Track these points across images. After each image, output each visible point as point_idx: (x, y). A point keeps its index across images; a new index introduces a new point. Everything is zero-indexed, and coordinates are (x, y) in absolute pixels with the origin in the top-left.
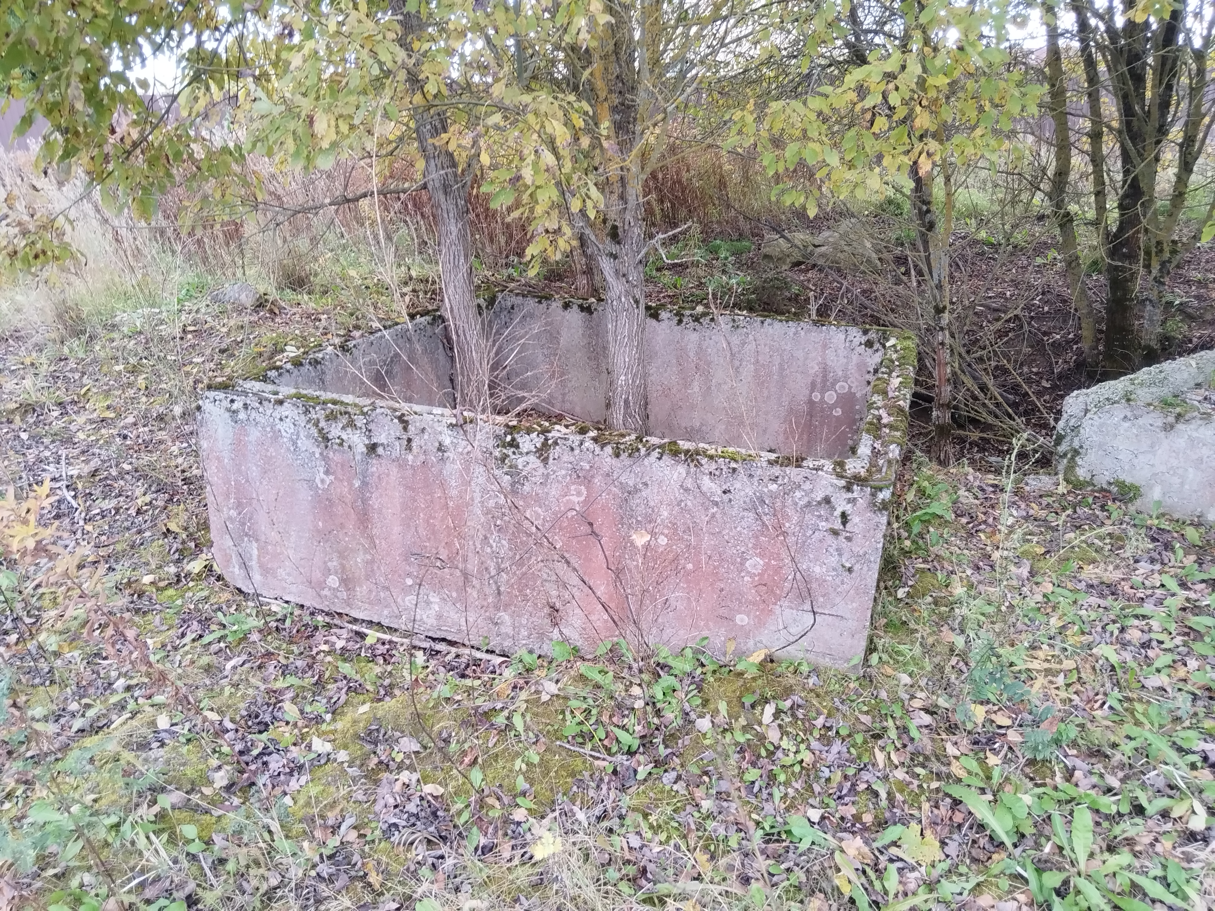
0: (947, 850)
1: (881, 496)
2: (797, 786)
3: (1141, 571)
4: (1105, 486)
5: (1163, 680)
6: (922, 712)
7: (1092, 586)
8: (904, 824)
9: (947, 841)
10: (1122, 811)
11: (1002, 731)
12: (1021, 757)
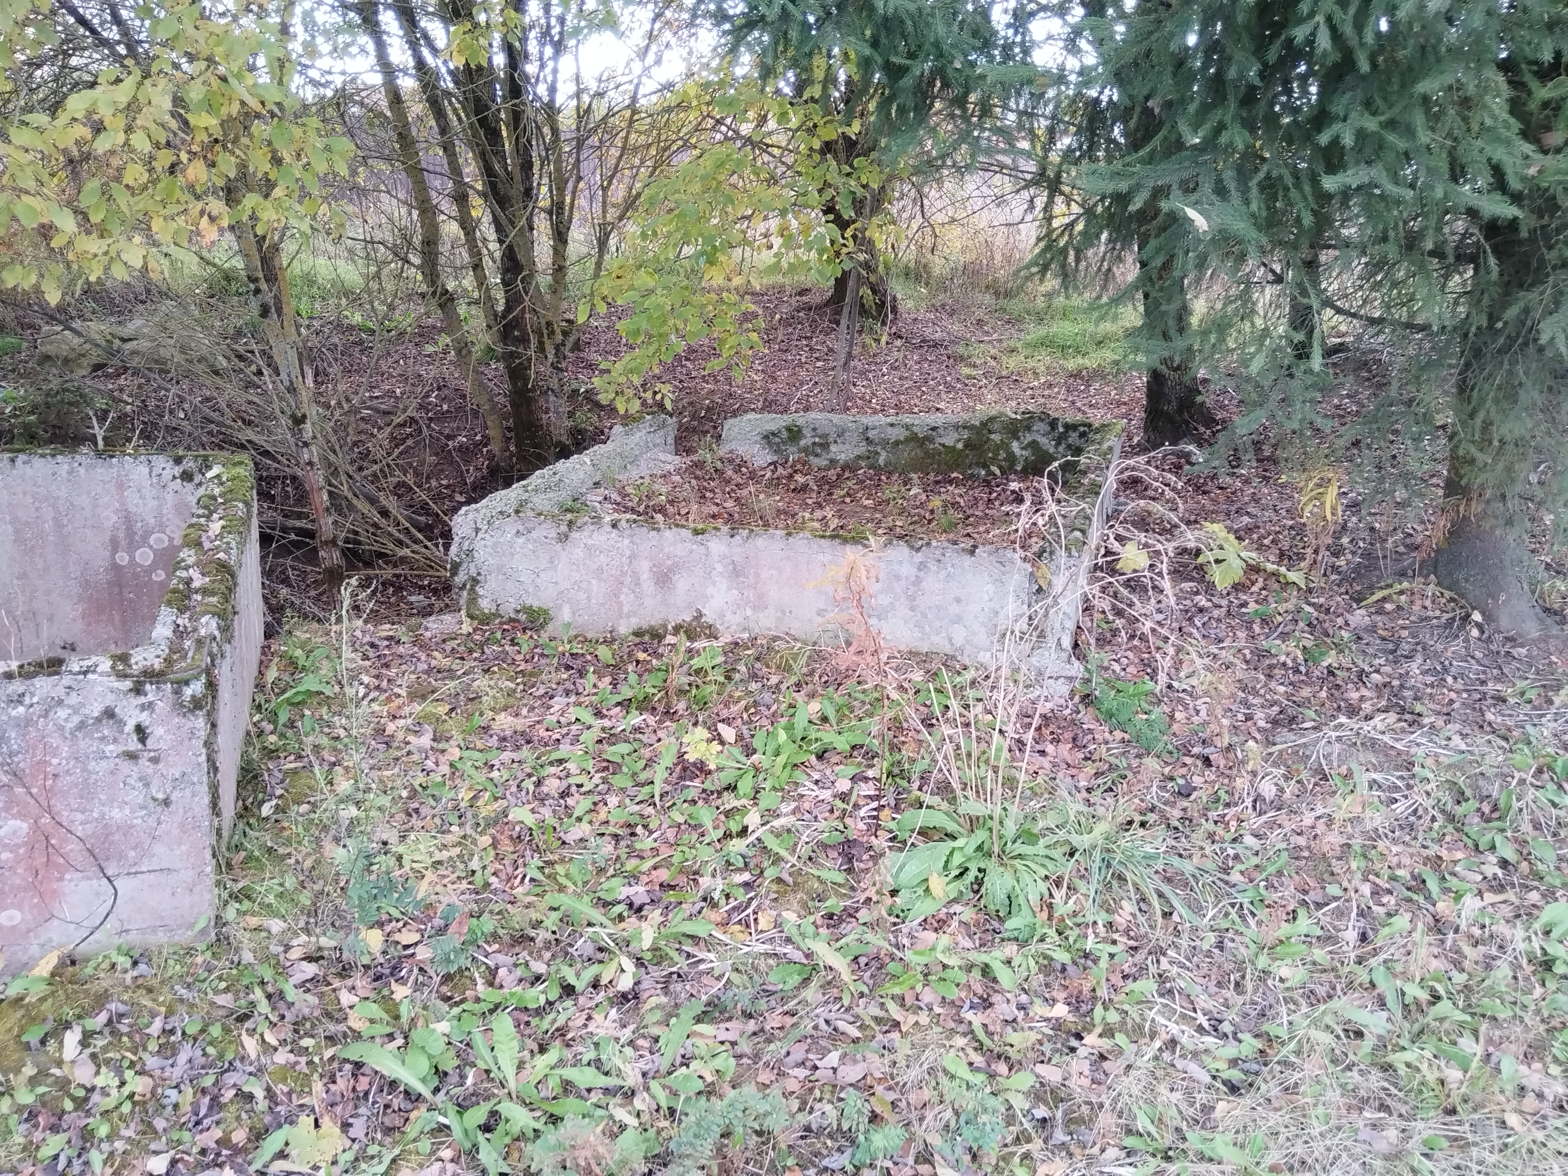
0: (352, 1133)
1: (188, 692)
2: (129, 1133)
3: (557, 707)
4: (513, 616)
5: (584, 829)
6: (304, 963)
7: (504, 739)
8: (291, 1123)
9: (350, 1120)
10: (551, 999)
11: (410, 951)
12: (434, 975)
